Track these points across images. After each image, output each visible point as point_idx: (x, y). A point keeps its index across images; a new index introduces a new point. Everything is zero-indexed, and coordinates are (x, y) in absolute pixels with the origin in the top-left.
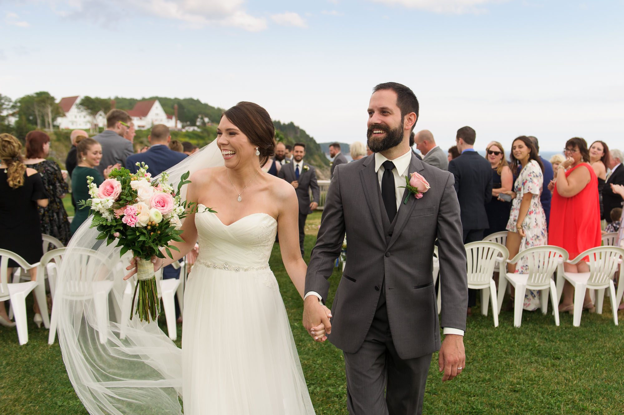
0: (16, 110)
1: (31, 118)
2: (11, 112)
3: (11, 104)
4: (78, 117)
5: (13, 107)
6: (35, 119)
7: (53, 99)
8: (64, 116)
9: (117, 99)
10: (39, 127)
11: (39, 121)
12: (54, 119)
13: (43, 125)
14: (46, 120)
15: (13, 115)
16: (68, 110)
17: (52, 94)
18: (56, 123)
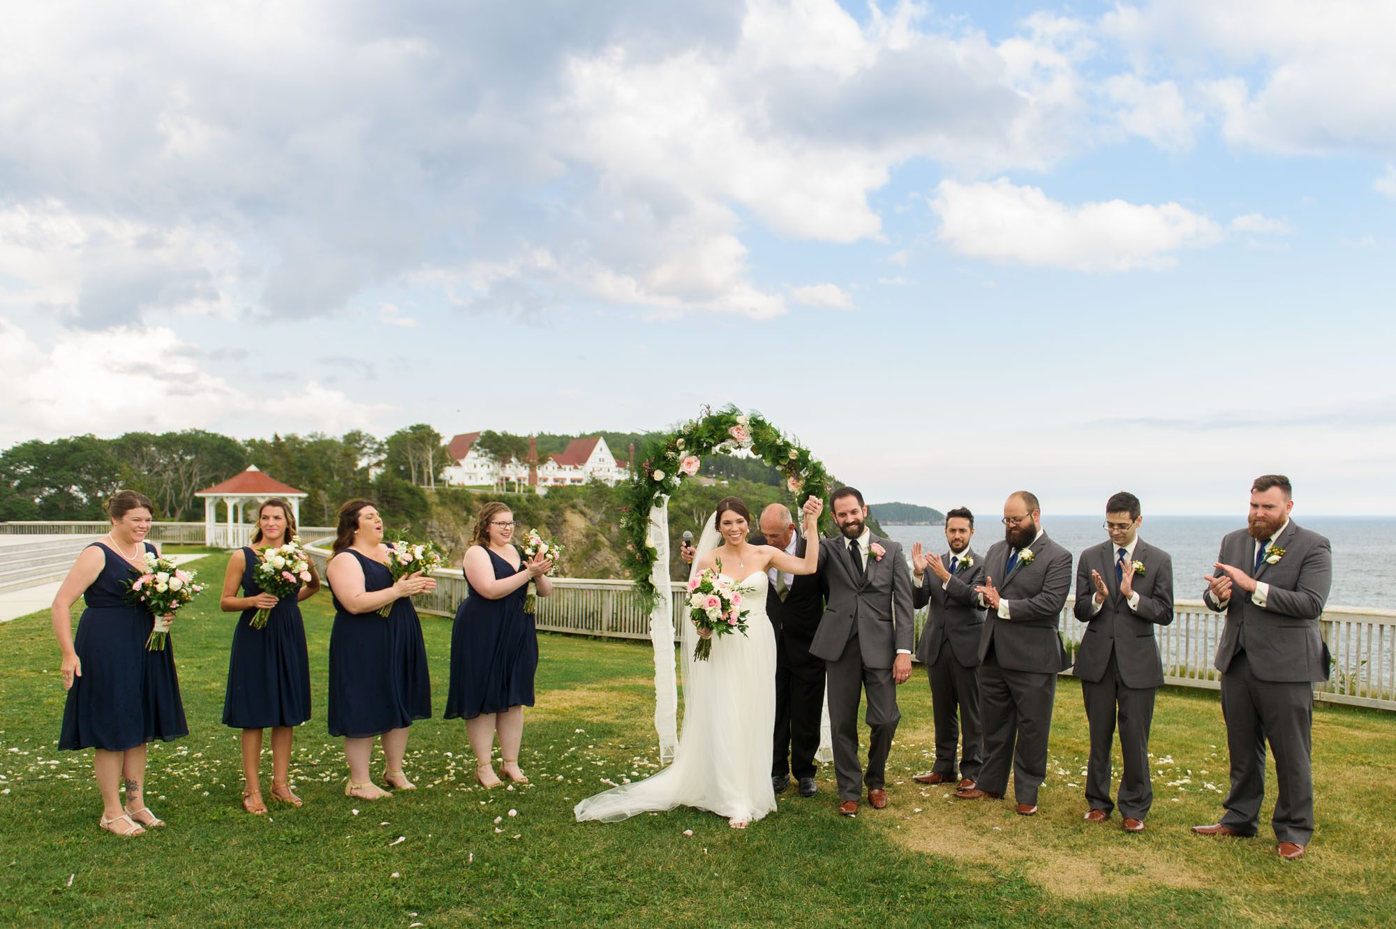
0: (383, 456)
1: (402, 468)
2: (374, 460)
3: (376, 446)
4: (478, 466)
5: (378, 451)
6: (408, 470)
7: (437, 437)
8: (458, 464)
9: (542, 435)
10: (414, 483)
11: (414, 473)
12: (438, 471)
13: (420, 479)
14: (426, 470)
15: (378, 464)
16: (463, 457)
17: (436, 429)
18: (441, 476)
